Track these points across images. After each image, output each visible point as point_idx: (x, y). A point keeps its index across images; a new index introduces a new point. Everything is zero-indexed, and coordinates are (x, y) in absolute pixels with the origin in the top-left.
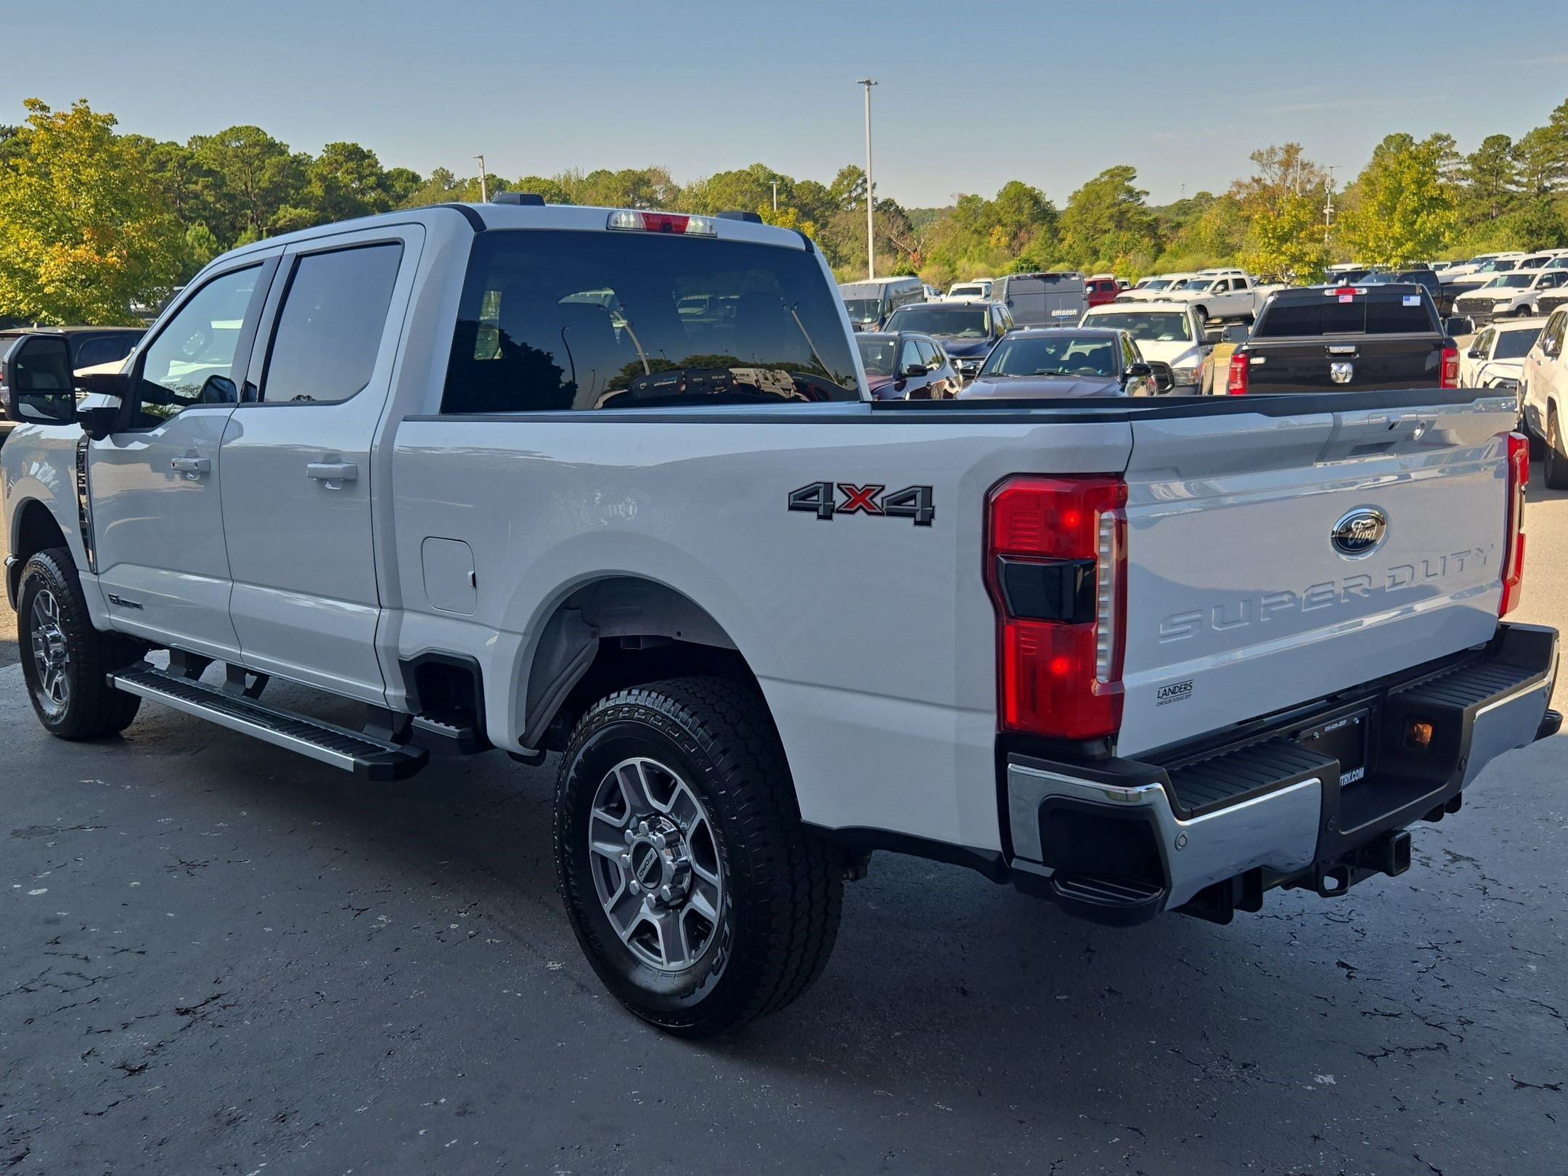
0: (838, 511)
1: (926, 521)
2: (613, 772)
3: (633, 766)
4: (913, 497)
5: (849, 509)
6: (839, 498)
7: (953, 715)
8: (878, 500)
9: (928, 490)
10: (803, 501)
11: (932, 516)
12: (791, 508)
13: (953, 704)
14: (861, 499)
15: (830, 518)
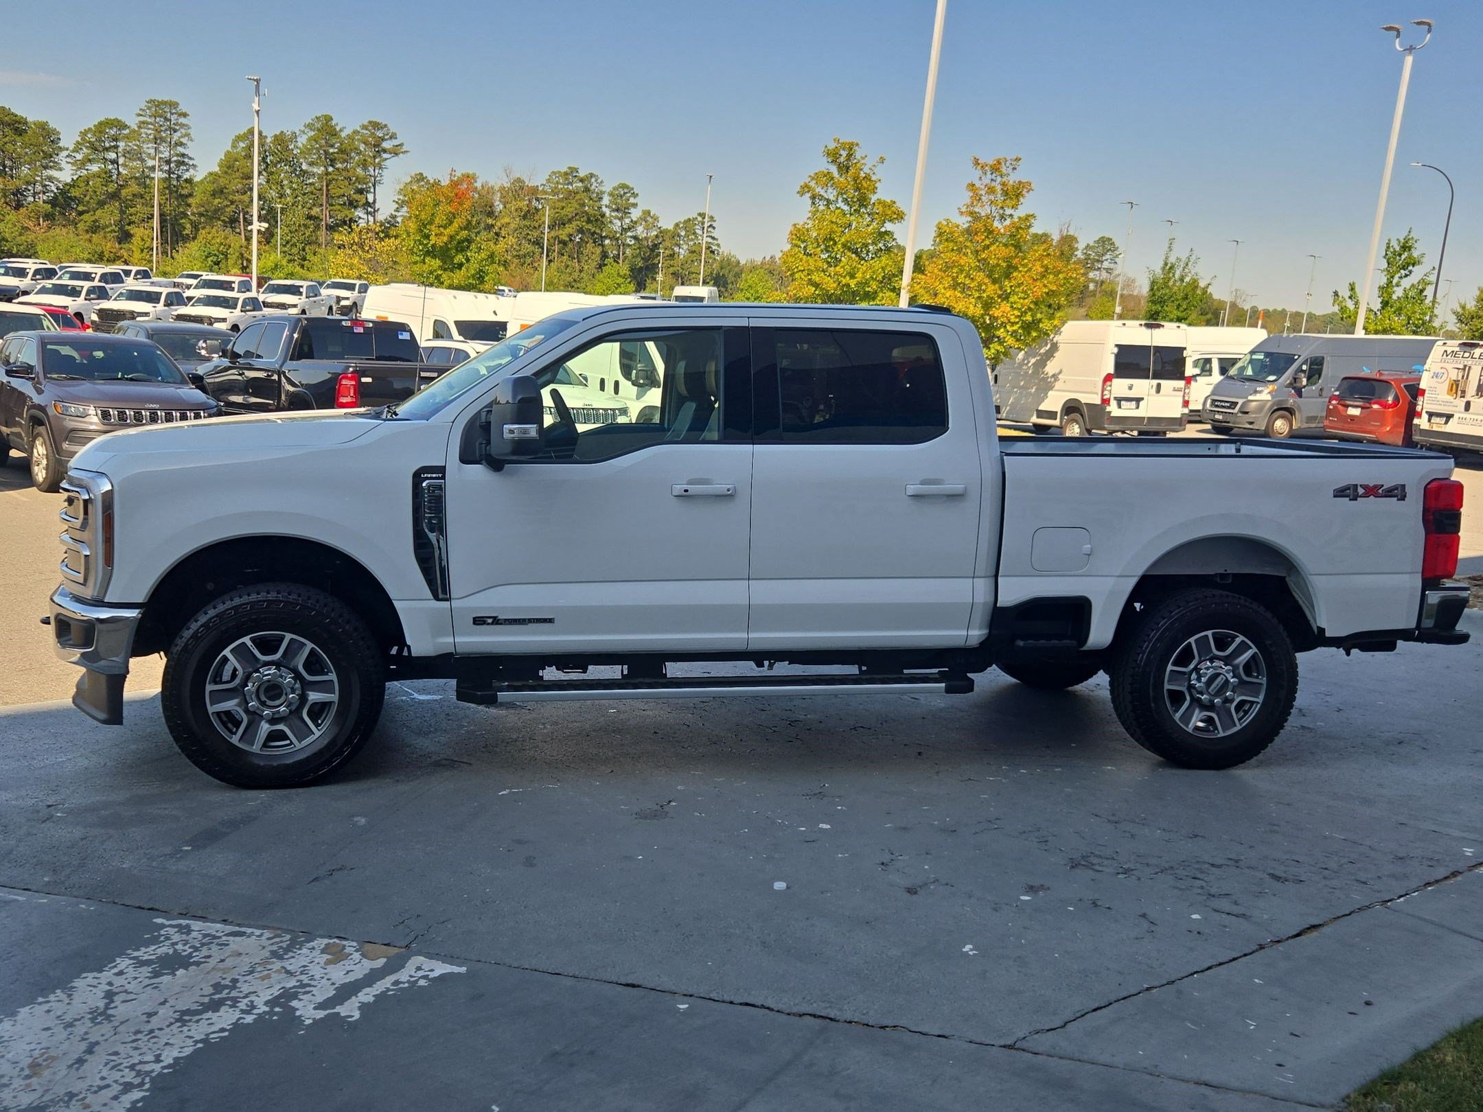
0: (1361, 497)
1: (1403, 498)
2: (1190, 643)
3: (1207, 636)
4: (1397, 489)
5: (1366, 495)
6: (1361, 491)
7: (1407, 576)
8: (1380, 491)
9: (1403, 486)
10: (1340, 493)
11: (1405, 496)
12: (1335, 496)
13: (1409, 570)
14: (1371, 491)
15: (1356, 500)
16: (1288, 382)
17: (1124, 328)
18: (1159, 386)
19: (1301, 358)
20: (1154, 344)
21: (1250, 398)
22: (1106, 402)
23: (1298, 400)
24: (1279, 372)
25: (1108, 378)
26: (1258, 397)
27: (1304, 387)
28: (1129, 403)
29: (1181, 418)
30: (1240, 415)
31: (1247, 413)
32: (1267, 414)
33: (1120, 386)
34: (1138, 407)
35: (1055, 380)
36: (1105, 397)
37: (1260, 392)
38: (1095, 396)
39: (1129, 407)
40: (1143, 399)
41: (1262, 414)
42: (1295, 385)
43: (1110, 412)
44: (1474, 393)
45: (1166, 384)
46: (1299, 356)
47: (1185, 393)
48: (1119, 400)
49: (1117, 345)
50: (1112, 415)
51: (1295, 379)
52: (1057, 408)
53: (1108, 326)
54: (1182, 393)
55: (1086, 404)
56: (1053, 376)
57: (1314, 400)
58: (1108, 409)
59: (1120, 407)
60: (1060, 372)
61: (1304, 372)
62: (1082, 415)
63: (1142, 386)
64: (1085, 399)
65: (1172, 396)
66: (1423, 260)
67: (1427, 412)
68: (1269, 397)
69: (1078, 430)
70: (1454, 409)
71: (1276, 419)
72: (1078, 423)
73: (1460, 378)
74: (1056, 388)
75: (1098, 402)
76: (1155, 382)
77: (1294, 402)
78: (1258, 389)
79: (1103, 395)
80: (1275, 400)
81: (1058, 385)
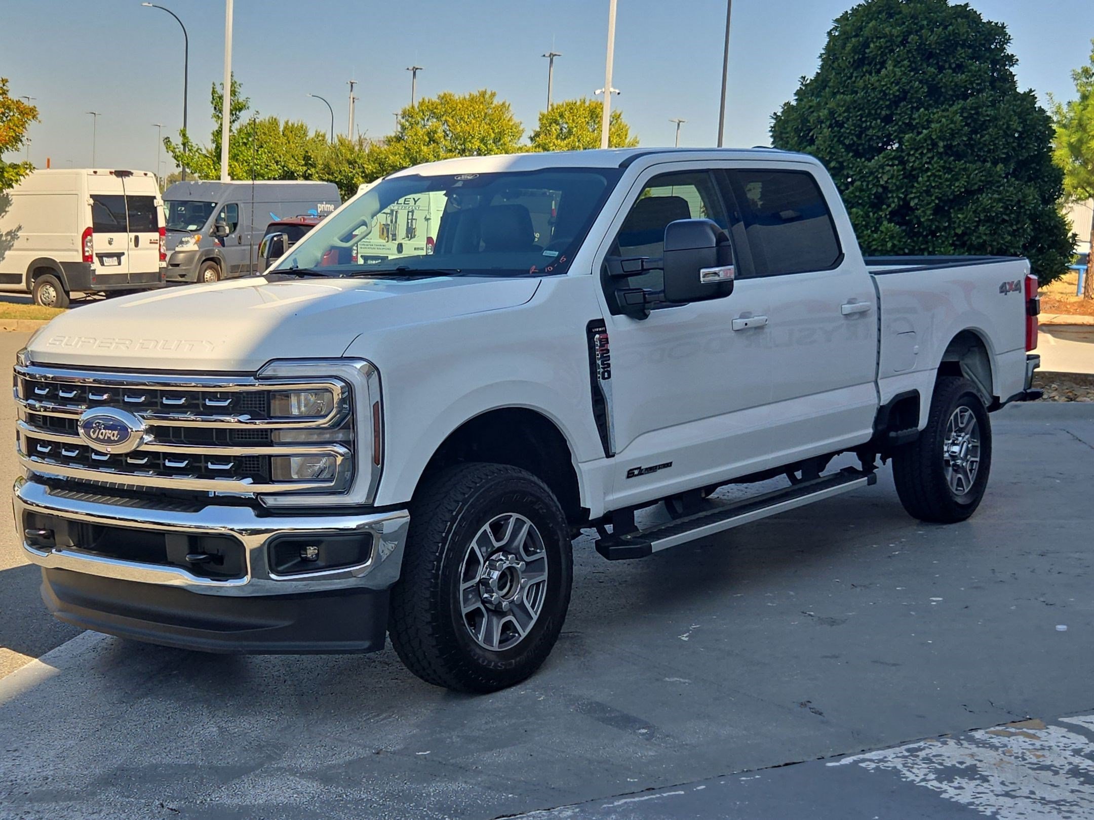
0: (1008, 291)
2: (951, 419)
3: (957, 412)
6: (1008, 287)
10: (1001, 290)
15: (1007, 294)
16: (212, 230)
17: (95, 177)
18: (137, 238)
19: (218, 205)
20: (128, 193)
21: (177, 249)
22: (88, 259)
23: (222, 249)
24: (201, 221)
25: (87, 233)
26: (186, 248)
27: (227, 236)
28: (111, 259)
29: (160, 273)
30: (170, 267)
31: (178, 265)
32: (197, 265)
33: (100, 242)
34: (119, 264)
35: (13, 238)
36: (87, 254)
37: (187, 242)
38: (75, 253)
39: (111, 264)
40: (123, 254)
41: (193, 265)
42: (218, 234)
43: (94, 270)
44: (404, 235)
45: (145, 237)
46: (216, 204)
47: (160, 245)
48: (101, 256)
49: (92, 196)
50: (97, 273)
51: (217, 227)
52: (22, 269)
53: (77, 174)
54: (158, 246)
55: (60, 262)
56: (8, 234)
57: (235, 248)
58: (93, 267)
59: (102, 264)
60: (20, 228)
61: (224, 219)
62: (59, 278)
63: (121, 240)
64: (59, 257)
65: (147, 249)
66: (250, 104)
67: (362, 256)
68: (196, 248)
69: (54, 294)
70: (388, 251)
71: (205, 271)
72: (52, 285)
73: (389, 222)
74: (15, 247)
75: (80, 259)
76: (133, 235)
77: (219, 251)
78: (184, 239)
79: (84, 252)
80: (201, 250)
81: (16, 244)
